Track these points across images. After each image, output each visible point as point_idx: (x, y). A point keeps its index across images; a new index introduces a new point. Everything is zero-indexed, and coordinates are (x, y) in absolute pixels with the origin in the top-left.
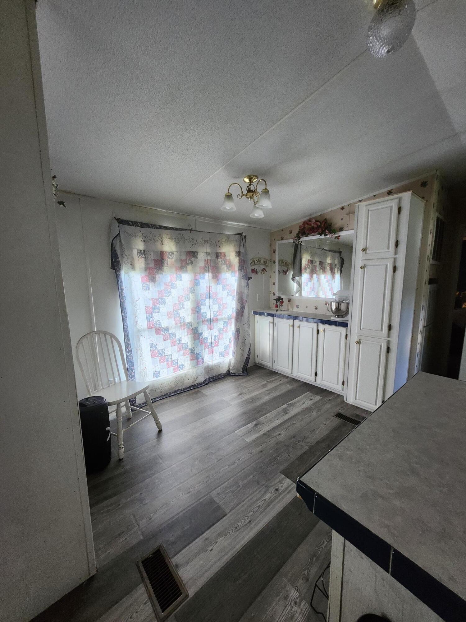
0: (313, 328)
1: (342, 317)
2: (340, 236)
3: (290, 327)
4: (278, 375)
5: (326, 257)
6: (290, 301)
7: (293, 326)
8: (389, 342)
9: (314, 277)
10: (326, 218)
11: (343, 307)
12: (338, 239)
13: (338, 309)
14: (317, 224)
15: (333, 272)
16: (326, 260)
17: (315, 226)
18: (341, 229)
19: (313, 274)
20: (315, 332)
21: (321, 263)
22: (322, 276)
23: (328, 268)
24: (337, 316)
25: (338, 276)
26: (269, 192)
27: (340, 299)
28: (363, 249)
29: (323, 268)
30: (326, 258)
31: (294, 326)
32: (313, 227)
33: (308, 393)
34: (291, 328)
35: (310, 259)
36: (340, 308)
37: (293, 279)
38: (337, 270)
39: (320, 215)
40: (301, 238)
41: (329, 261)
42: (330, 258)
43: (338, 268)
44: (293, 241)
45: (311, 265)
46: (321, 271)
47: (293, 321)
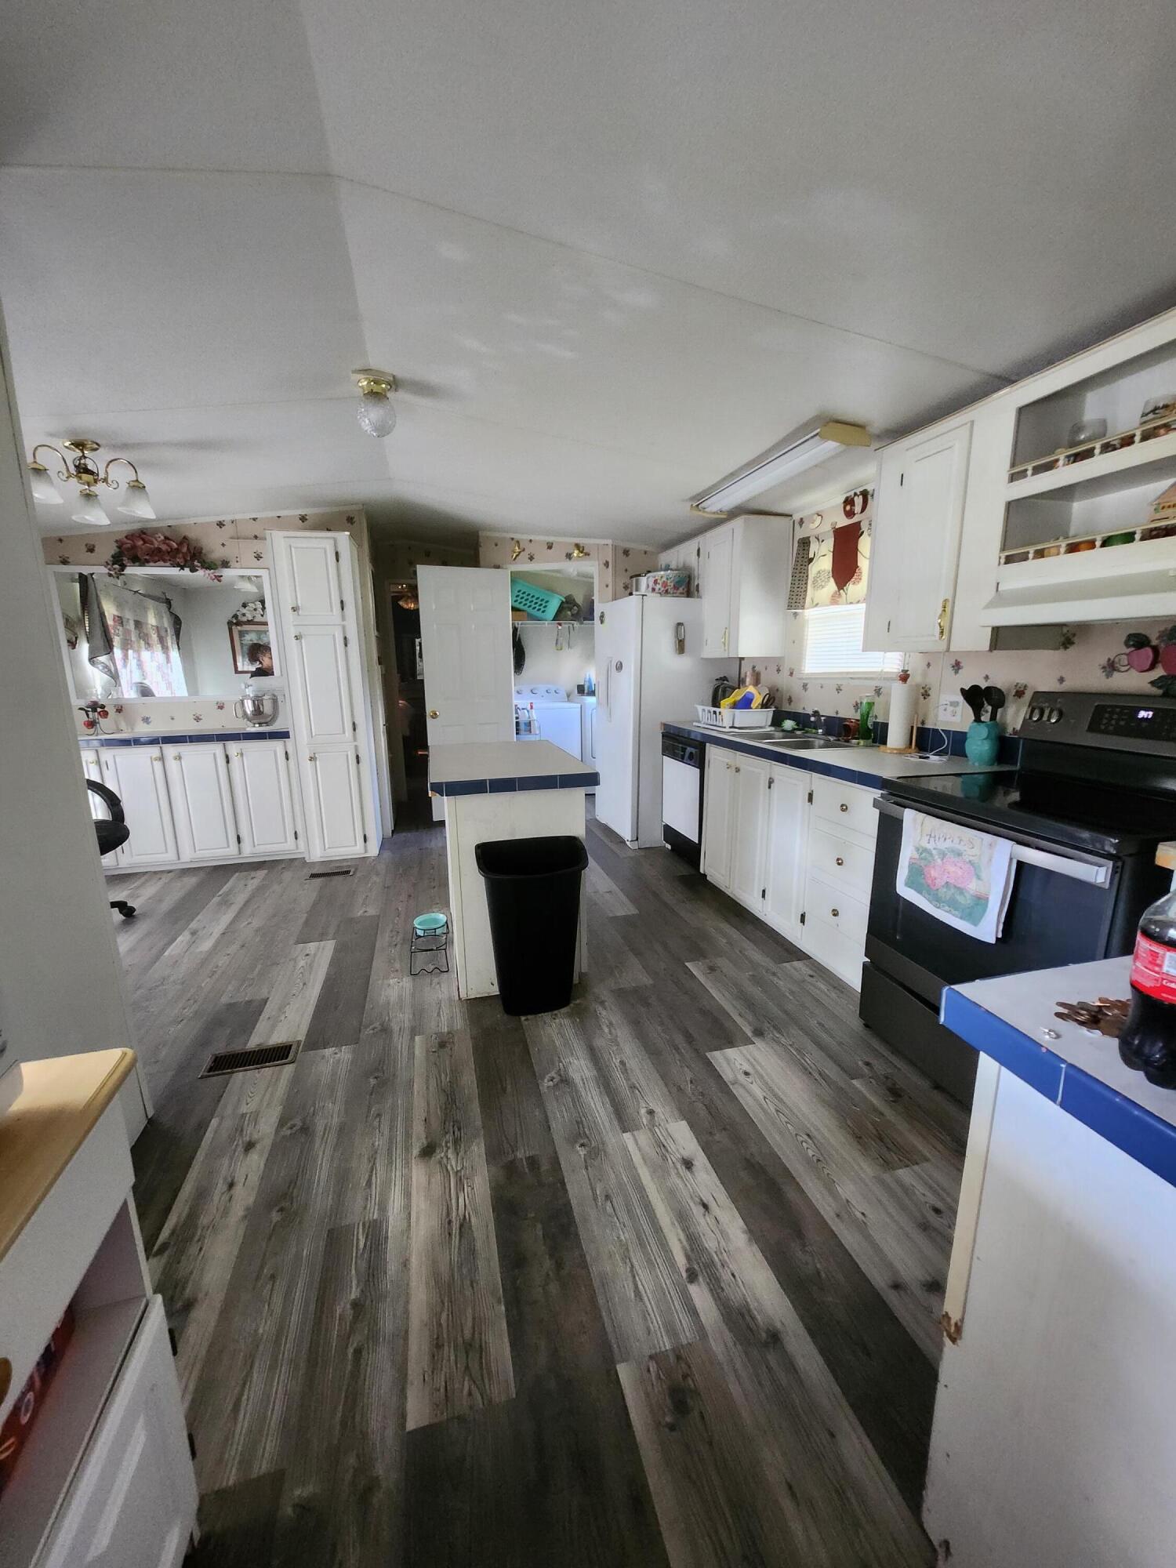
0: (214, 754)
1: (267, 724)
2: (221, 576)
3: (155, 763)
4: (138, 876)
5: (145, 609)
6: (121, 710)
7: (162, 759)
8: (356, 747)
9: (129, 658)
10: (184, 535)
11: (267, 708)
12: (220, 581)
13: (258, 711)
14: (168, 545)
15: (165, 649)
16: (146, 617)
17: (164, 547)
18: (225, 564)
19: (127, 650)
20: (221, 761)
21: (138, 624)
22: (146, 655)
23: (154, 637)
24: (259, 724)
25: (174, 654)
26: (146, 489)
27: (257, 693)
28: (293, 608)
29: (144, 637)
30: (146, 612)
31: (165, 758)
32: (159, 550)
33: (237, 874)
34: (158, 765)
35: (116, 613)
36: (261, 709)
37: (91, 660)
38: (170, 641)
39: (169, 526)
40: (128, 568)
41: (152, 620)
42: (153, 615)
43: (172, 639)
44: (107, 571)
45: (121, 628)
46: (142, 642)
47: (161, 747)
